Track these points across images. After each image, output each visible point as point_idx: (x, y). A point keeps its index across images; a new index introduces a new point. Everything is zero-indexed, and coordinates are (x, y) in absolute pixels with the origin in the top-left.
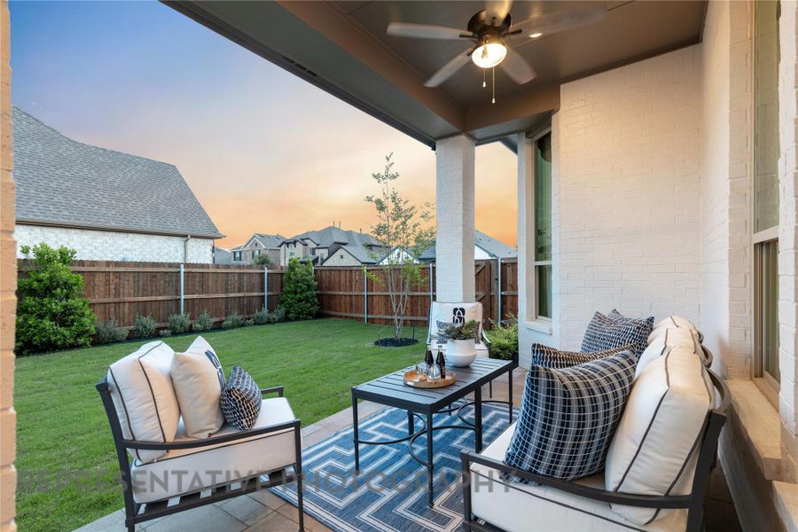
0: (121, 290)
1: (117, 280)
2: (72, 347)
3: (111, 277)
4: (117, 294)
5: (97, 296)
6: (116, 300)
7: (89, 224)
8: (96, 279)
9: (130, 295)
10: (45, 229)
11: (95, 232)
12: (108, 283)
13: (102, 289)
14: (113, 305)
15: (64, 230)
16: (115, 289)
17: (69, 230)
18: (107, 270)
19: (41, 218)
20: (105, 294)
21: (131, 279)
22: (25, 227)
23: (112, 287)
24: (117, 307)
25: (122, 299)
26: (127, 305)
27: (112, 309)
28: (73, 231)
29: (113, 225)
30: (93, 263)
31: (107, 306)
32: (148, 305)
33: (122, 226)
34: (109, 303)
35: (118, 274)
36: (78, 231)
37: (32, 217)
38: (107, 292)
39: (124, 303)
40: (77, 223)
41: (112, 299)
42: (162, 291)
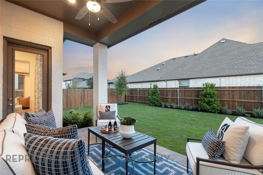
0: (234, 97)
1: (233, 93)
2: (211, 112)
3: (230, 92)
4: (233, 98)
5: (226, 98)
6: (232, 100)
7: (243, 73)
8: (225, 93)
9: (238, 99)
10: (229, 77)
11: (246, 76)
12: (229, 94)
13: (227, 96)
14: (231, 102)
15: (235, 77)
16: (232, 96)
17: (236, 77)
18: (229, 89)
19: (228, 74)
20: (228, 98)
21: (238, 93)
22: (224, 77)
23: (231, 95)
24: (233, 102)
25: (234, 100)
26: (236, 102)
27: (231, 103)
28: (238, 77)
29: (253, 72)
30: (224, 88)
31: (229, 102)
32: (246, 103)
33: (258, 72)
34: (230, 101)
35: (233, 91)
36: (240, 76)
37: (224, 74)
38: (229, 97)
39: (235, 101)
40: (239, 74)
41: (231, 99)
42: (253, 98)
